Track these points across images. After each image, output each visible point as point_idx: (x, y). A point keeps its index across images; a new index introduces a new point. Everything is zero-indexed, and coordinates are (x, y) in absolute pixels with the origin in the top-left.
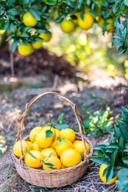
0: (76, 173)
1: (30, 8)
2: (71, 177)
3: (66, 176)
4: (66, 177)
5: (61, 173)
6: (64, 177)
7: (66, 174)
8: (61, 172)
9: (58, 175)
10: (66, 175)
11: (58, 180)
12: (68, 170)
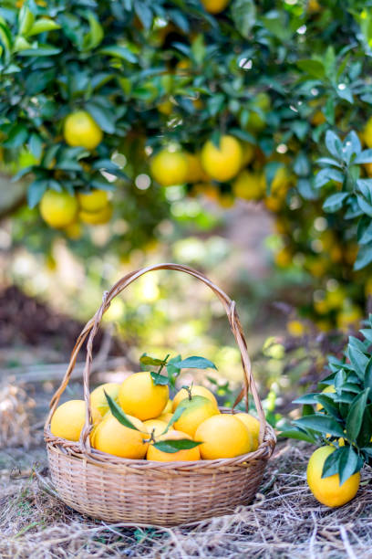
0: (238, 482)
1: (88, 102)
2: (224, 491)
3: (215, 486)
4: (213, 489)
5: (204, 471)
6: (210, 487)
7: (214, 477)
8: (203, 467)
9: (193, 476)
10: (213, 483)
11: (191, 494)
12: (221, 466)
